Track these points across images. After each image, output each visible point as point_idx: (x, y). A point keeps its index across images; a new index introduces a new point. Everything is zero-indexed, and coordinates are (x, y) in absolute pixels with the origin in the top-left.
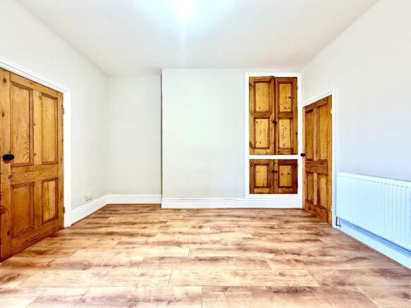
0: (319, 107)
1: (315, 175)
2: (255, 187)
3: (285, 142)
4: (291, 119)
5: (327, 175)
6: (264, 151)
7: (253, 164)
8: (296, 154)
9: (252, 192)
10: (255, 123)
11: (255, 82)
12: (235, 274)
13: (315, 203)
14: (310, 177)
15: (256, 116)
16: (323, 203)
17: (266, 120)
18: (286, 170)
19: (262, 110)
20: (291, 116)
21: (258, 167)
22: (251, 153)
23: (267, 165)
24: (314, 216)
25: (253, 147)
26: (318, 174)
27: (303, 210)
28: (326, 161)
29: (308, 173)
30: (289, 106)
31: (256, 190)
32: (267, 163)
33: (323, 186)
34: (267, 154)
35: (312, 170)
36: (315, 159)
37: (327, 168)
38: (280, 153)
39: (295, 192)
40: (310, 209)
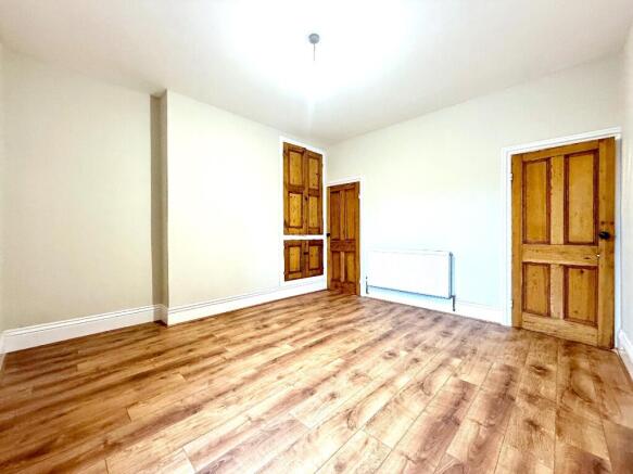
0: (346, 190)
1: (343, 255)
2: (290, 273)
3: (313, 222)
4: (318, 197)
5: (354, 252)
6: (297, 231)
7: (288, 246)
8: (322, 234)
9: (286, 279)
10: (289, 197)
11: (289, 150)
12: (347, 343)
13: (343, 279)
14: (336, 256)
15: (290, 189)
16: (351, 278)
17: (299, 196)
18: (314, 250)
19: (295, 183)
20: (318, 194)
21: (291, 249)
22: (285, 234)
23: (300, 246)
24: (342, 292)
25: (287, 225)
26: (346, 252)
27: (328, 289)
28: (354, 240)
29: (334, 252)
30: (316, 183)
31: (290, 276)
32: (299, 244)
33: (351, 263)
34: (300, 234)
35: (338, 250)
36: (342, 238)
37: (354, 246)
38: (310, 234)
39: (322, 273)
40: (336, 287)
